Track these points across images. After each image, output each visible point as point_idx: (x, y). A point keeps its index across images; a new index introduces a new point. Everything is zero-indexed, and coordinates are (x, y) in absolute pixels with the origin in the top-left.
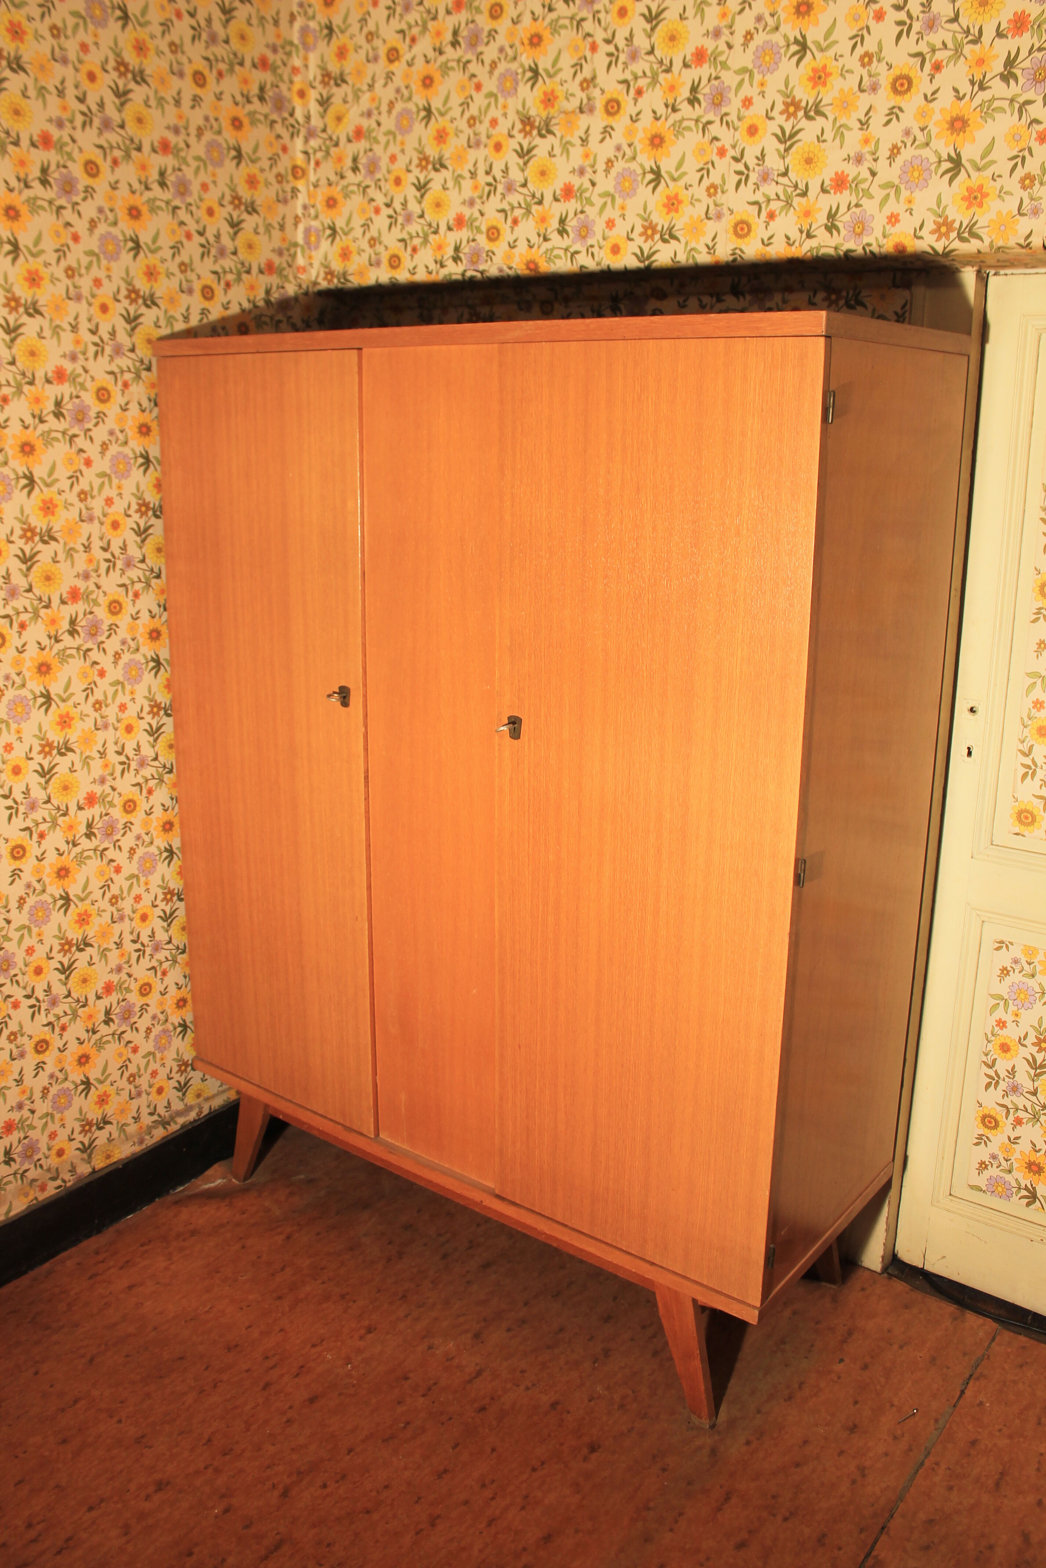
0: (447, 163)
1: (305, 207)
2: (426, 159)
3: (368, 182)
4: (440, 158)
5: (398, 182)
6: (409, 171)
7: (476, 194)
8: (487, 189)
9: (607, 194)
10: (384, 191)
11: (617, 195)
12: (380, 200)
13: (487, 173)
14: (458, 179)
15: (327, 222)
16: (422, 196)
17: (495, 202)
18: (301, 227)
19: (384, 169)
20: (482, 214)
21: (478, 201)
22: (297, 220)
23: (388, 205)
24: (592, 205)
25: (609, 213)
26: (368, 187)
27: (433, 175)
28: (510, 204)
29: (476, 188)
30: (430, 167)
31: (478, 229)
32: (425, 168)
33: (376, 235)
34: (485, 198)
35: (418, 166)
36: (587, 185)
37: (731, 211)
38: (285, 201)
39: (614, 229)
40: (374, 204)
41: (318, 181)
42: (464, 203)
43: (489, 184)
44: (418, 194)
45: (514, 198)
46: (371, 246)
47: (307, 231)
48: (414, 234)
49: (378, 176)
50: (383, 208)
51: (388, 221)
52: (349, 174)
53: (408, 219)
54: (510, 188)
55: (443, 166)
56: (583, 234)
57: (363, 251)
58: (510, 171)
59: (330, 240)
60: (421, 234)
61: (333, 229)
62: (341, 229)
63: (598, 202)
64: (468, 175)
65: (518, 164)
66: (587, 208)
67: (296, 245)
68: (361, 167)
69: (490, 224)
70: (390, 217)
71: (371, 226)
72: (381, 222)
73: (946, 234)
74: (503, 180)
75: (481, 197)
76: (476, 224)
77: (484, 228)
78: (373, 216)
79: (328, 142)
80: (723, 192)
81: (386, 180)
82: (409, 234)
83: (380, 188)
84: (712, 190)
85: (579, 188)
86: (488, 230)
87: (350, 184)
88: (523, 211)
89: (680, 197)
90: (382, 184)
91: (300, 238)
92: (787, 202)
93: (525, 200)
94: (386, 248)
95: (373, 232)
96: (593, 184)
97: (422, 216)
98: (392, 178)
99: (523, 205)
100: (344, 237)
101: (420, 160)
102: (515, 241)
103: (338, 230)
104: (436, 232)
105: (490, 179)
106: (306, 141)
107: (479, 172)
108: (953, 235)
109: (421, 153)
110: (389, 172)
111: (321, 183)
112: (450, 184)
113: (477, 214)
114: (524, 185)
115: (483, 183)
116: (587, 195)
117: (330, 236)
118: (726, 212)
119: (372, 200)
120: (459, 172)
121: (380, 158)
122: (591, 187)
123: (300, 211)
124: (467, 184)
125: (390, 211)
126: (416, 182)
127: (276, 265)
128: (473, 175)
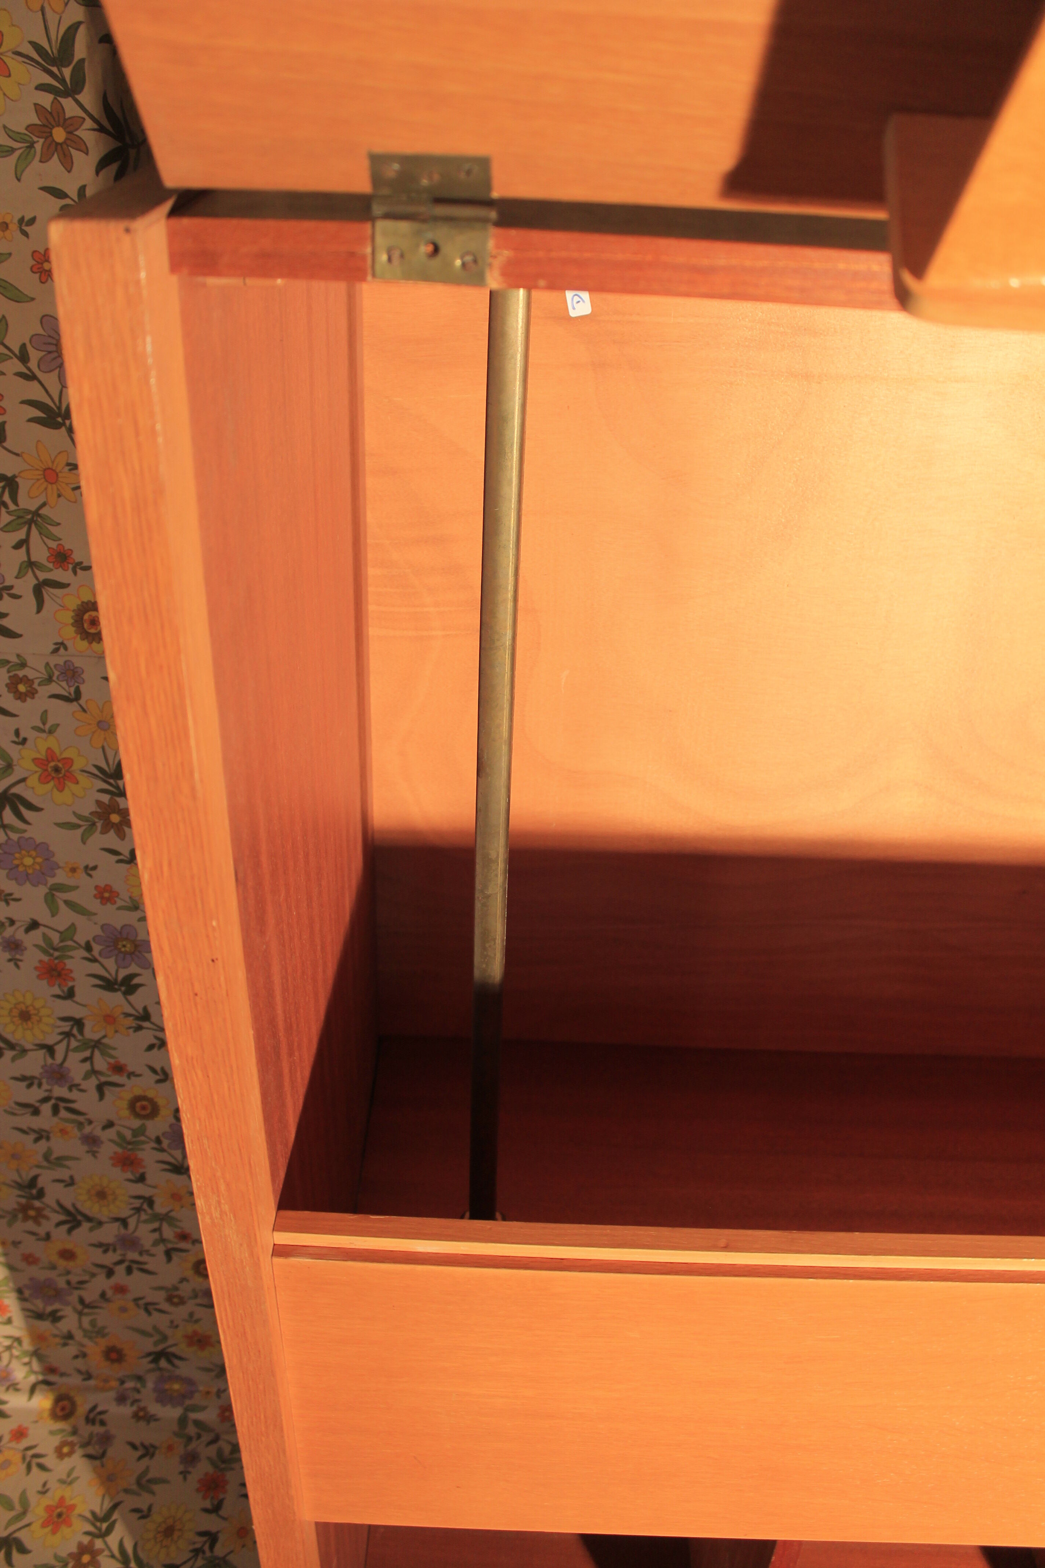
0: (27, 1176)
1: (121, 1399)
2: (24, 1209)
3: (74, 1298)
4: (20, 1186)
5: (68, 1255)
6: (48, 1237)
7: (76, 1132)
8: (63, 1113)
9: (50, 900)
10: (86, 1278)
11: (51, 881)
12: (101, 1283)
13: (36, 1112)
14: (52, 1161)
15: (145, 1364)
16: (89, 1219)
17: (86, 1101)
18: (155, 1409)
19: (52, 1274)
20: (110, 1125)
21: (87, 1129)
22: (143, 1416)
23: (110, 1273)
24: (73, 928)
25: (85, 896)
26: (81, 1301)
27: (50, 1199)
28: (86, 1077)
29: (63, 1132)
30: (37, 1204)
31: (139, 1132)
32: (39, 1211)
33: (162, 1295)
34: (81, 1118)
35: (36, 1220)
36: (36, 936)
37: (60, 646)
38: (106, 1439)
39: (116, 887)
40: (110, 1293)
41: (79, 1372)
42: (94, 1154)
43: (56, 1110)
44: (86, 1225)
45: (76, 1068)
46: (182, 1301)
47: (164, 1397)
48: (156, 1235)
49: (61, 1283)
50: (113, 1280)
51: (136, 1274)
52: (64, 1326)
53: (131, 1243)
54: (58, 1075)
55: (33, 1181)
56: (129, 947)
57: (191, 1315)
58: (28, 1073)
59: (177, 1362)
60: (156, 1225)
61: (157, 1357)
62: (156, 1344)
63: (65, 918)
64: (43, 1145)
65: (14, 1059)
66: (81, 937)
67: (183, 1421)
68: (49, 1309)
69: (126, 1113)
70: (129, 1271)
71: (149, 1299)
72: (138, 1284)
73: (71, 125)
74: (45, 1086)
75: (80, 1125)
76: (128, 1134)
77: (136, 1123)
78: (130, 1296)
79: (16, 1352)
80: (23, 665)
81: (68, 1273)
82: (156, 1243)
83: (81, 1282)
84: (22, 688)
85: (45, 952)
86: (137, 1115)
87: (80, 1327)
88: (97, 1053)
89: (42, 755)
90: (74, 1279)
91: (172, 1413)
92: (30, 523)
93: (76, 1049)
94: (183, 1280)
95: (159, 1297)
96: (34, 925)
97: (124, 1222)
98: (62, 1263)
99: (87, 1053)
100: (170, 1342)
101: (26, 1218)
102: (153, 1070)
103: (160, 1348)
104: (150, 1202)
105: (46, 1108)
106: (14, 1387)
107: (35, 1126)
108: (69, 107)
109: (15, 1217)
110: (53, 1267)
111: (83, 1368)
112: (64, 1174)
113: (111, 1133)
114: (50, 1050)
115: (55, 1120)
116: (55, 938)
117: (170, 1361)
118: (59, 660)
119: (103, 1295)
120: (39, 1158)
121: (31, 1279)
122: (42, 929)
123: (127, 1410)
124: (59, 1146)
125: (120, 1270)
126: (66, 1227)
127: (210, 1469)
128: (41, 1135)
